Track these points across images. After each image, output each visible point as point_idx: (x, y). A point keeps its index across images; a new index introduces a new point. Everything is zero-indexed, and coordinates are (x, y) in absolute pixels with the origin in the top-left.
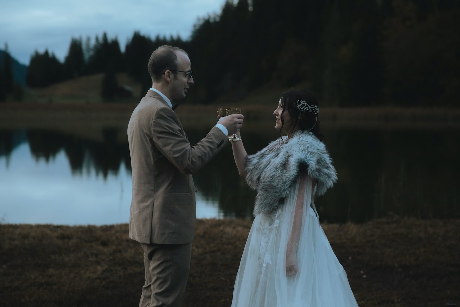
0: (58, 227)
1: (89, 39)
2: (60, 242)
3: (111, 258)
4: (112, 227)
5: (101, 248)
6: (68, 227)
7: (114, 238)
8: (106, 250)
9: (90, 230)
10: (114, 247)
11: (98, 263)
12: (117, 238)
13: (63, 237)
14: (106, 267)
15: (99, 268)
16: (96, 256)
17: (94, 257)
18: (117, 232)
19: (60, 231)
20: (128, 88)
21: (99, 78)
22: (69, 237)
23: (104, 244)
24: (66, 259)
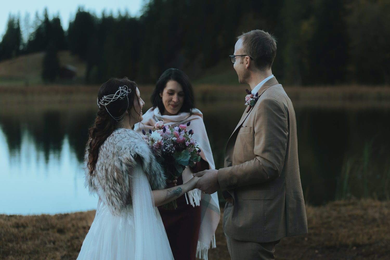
0: (11, 216)
1: (28, 16)
2: (15, 231)
3: (69, 244)
4: (66, 215)
5: (58, 235)
6: (21, 217)
7: (70, 225)
8: (63, 237)
9: (44, 218)
10: (71, 234)
11: (56, 249)
12: (73, 226)
13: (17, 226)
14: (65, 253)
15: (58, 254)
16: (54, 243)
17: (52, 244)
18: (72, 219)
19: (14, 220)
20: (71, 68)
21: (39, 56)
22: (24, 226)
23: (61, 231)
24: (24, 247)
